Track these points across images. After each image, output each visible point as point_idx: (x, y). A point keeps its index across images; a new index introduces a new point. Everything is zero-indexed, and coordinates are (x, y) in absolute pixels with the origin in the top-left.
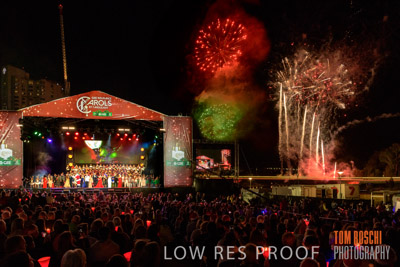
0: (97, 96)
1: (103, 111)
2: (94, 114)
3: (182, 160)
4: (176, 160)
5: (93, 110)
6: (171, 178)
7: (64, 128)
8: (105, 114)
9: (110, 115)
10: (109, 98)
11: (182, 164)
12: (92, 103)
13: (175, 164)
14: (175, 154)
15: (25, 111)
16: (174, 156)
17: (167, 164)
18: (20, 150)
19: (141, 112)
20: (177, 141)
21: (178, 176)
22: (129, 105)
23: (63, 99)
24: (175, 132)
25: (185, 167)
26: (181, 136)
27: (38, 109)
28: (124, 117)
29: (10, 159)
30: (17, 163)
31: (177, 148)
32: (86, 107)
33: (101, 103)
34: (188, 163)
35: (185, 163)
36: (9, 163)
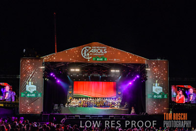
0: (96, 46)
2: (94, 59)
3: (160, 94)
4: (156, 94)
5: (93, 56)
7: (72, 70)
8: (102, 59)
9: (105, 59)
10: (105, 47)
12: (92, 51)
13: (155, 96)
14: (155, 89)
15: (46, 58)
16: (154, 91)
18: (42, 86)
19: (128, 57)
20: (157, 79)
21: (157, 107)
22: (120, 52)
23: (71, 49)
24: (155, 72)
25: (163, 99)
26: (160, 74)
27: (54, 56)
28: (116, 61)
29: (34, 92)
30: (39, 95)
31: (156, 84)
32: (88, 54)
33: (99, 51)
34: (165, 97)
35: (163, 96)
36: (34, 95)
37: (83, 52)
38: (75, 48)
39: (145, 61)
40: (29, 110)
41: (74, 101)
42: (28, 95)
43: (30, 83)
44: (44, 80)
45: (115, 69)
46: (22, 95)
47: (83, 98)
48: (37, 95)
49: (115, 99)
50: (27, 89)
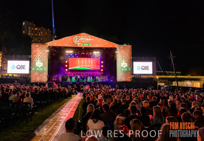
0: (83, 36)
2: (82, 44)
3: (126, 67)
4: (123, 68)
6: (121, 77)
7: (67, 52)
9: (90, 45)
10: (89, 36)
11: (126, 69)
12: (81, 39)
13: (123, 69)
16: (122, 66)
17: (118, 70)
18: (47, 63)
19: (105, 43)
20: (124, 58)
21: (124, 76)
22: (99, 40)
23: (67, 38)
24: (123, 53)
25: (128, 71)
26: (126, 55)
27: (55, 42)
28: (97, 46)
29: (41, 67)
30: (45, 69)
31: (124, 61)
32: (78, 41)
34: (130, 69)
35: (128, 69)
36: (41, 69)
37: (75, 40)
38: (69, 37)
39: (116, 46)
40: (38, 80)
42: (37, 69)
43: (38, 61)
44: (49, 59)
45: (97, 51)
46: (33, 69)
48: (43, 69)
50: (37, 65)
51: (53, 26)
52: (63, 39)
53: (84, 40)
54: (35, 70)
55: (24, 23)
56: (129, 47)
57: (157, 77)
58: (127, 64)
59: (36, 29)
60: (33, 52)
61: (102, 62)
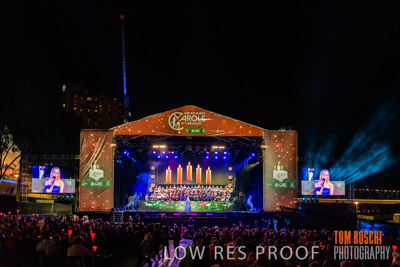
0: (190, 111)
1: (195, 127)
2: (187, 130)
3: (285, 181)
4: (278, 182)
5: (186, 126)
6: (271, 202)
7: (155, 147)
8: (198, 131)
9: (204, 131)
10: (203, 113)
13: (277, 185)
15: (117, 130)
16: (275, 177)
17: (267, 185)
18: (111, 170)
19: (238, 127)
20: (279, 159)
21: (280, 200)
22: (225, 120)
23: (154, 116)
24: (277, 149)
25: (288, 189)
26: (284, 153)
27: (129, 127)
28: (219, 133)
29: (101, 180)
30: (108, 184)
31: (279, 167)
32: (178, 123)
33: (194, 118)
34: (292, 185)
35: (289, 184)
36: (100, 184)
37: (172, 120)
38: (160, 115)
39: (263, 133)
40: (94, 206)
41: (159, 190)
42: (92, 184)
43: (95, 166)
44: (115, 162)
46: (83, 184)
47: (172, 186)
48: (104, 183)
49: (224, 187)
50: (91, 176)
51: (125, 91)
52: (146, 119)
53: (191, 120)
54: (89, 186)
55: (64, 87)
56: (292, 133)
57: (357, 203)
58: (286, 172)
59: (89, 99)
60: (84, 147)
61: (230, 169)
